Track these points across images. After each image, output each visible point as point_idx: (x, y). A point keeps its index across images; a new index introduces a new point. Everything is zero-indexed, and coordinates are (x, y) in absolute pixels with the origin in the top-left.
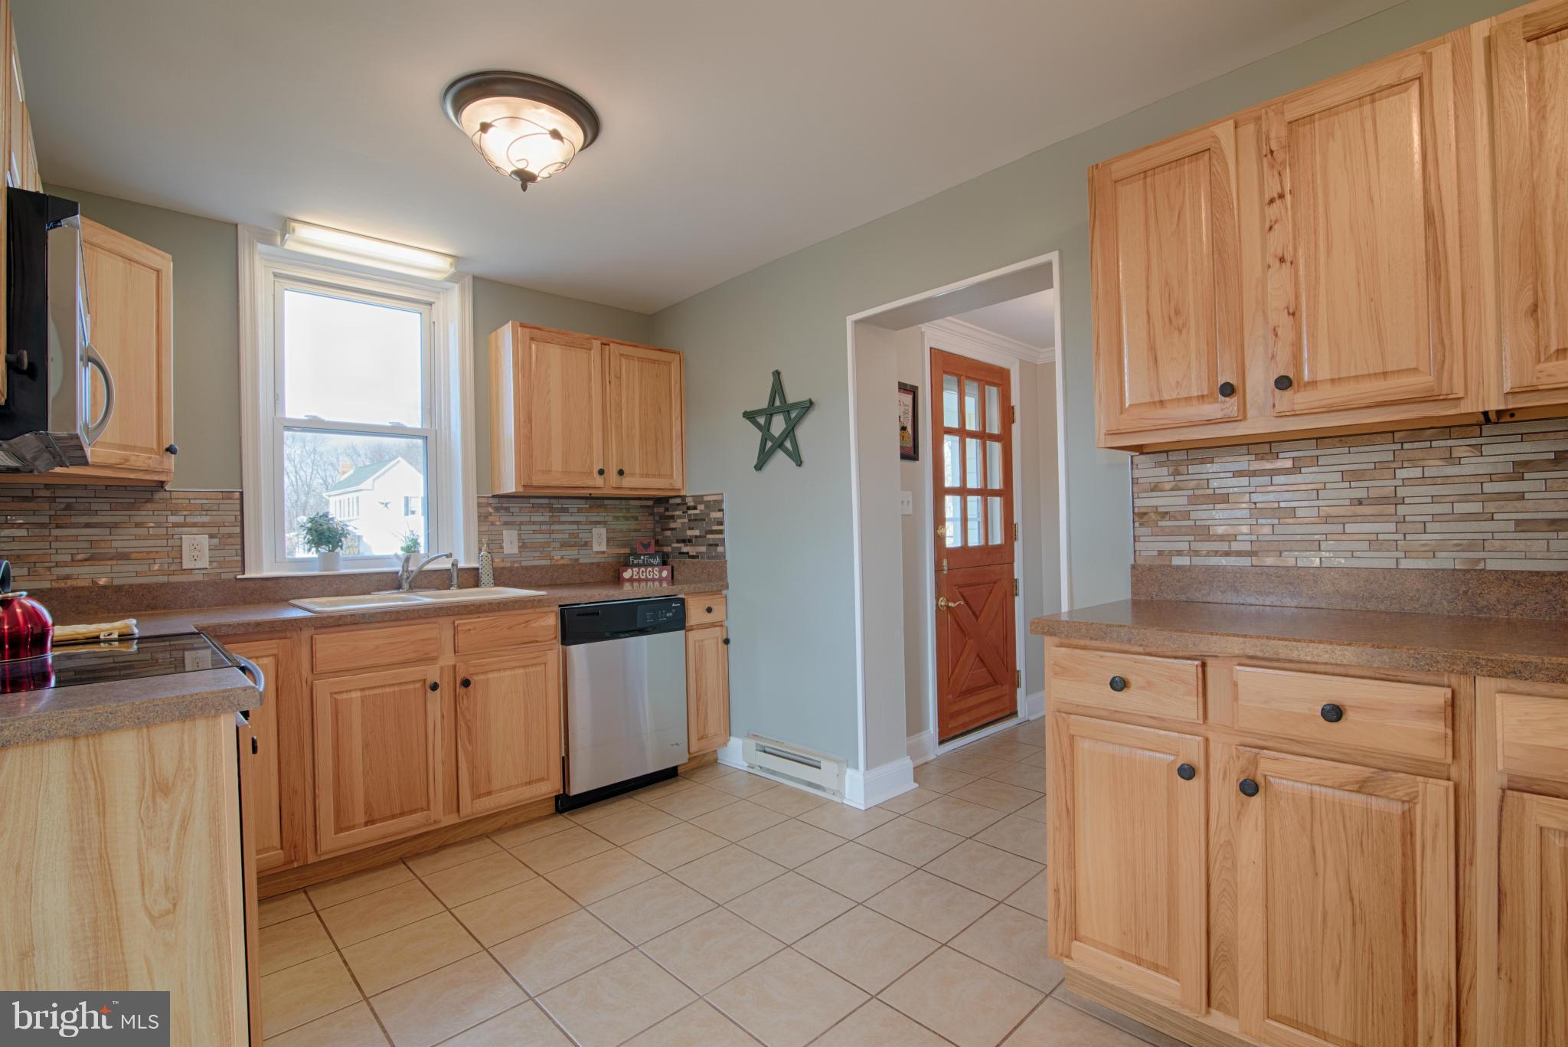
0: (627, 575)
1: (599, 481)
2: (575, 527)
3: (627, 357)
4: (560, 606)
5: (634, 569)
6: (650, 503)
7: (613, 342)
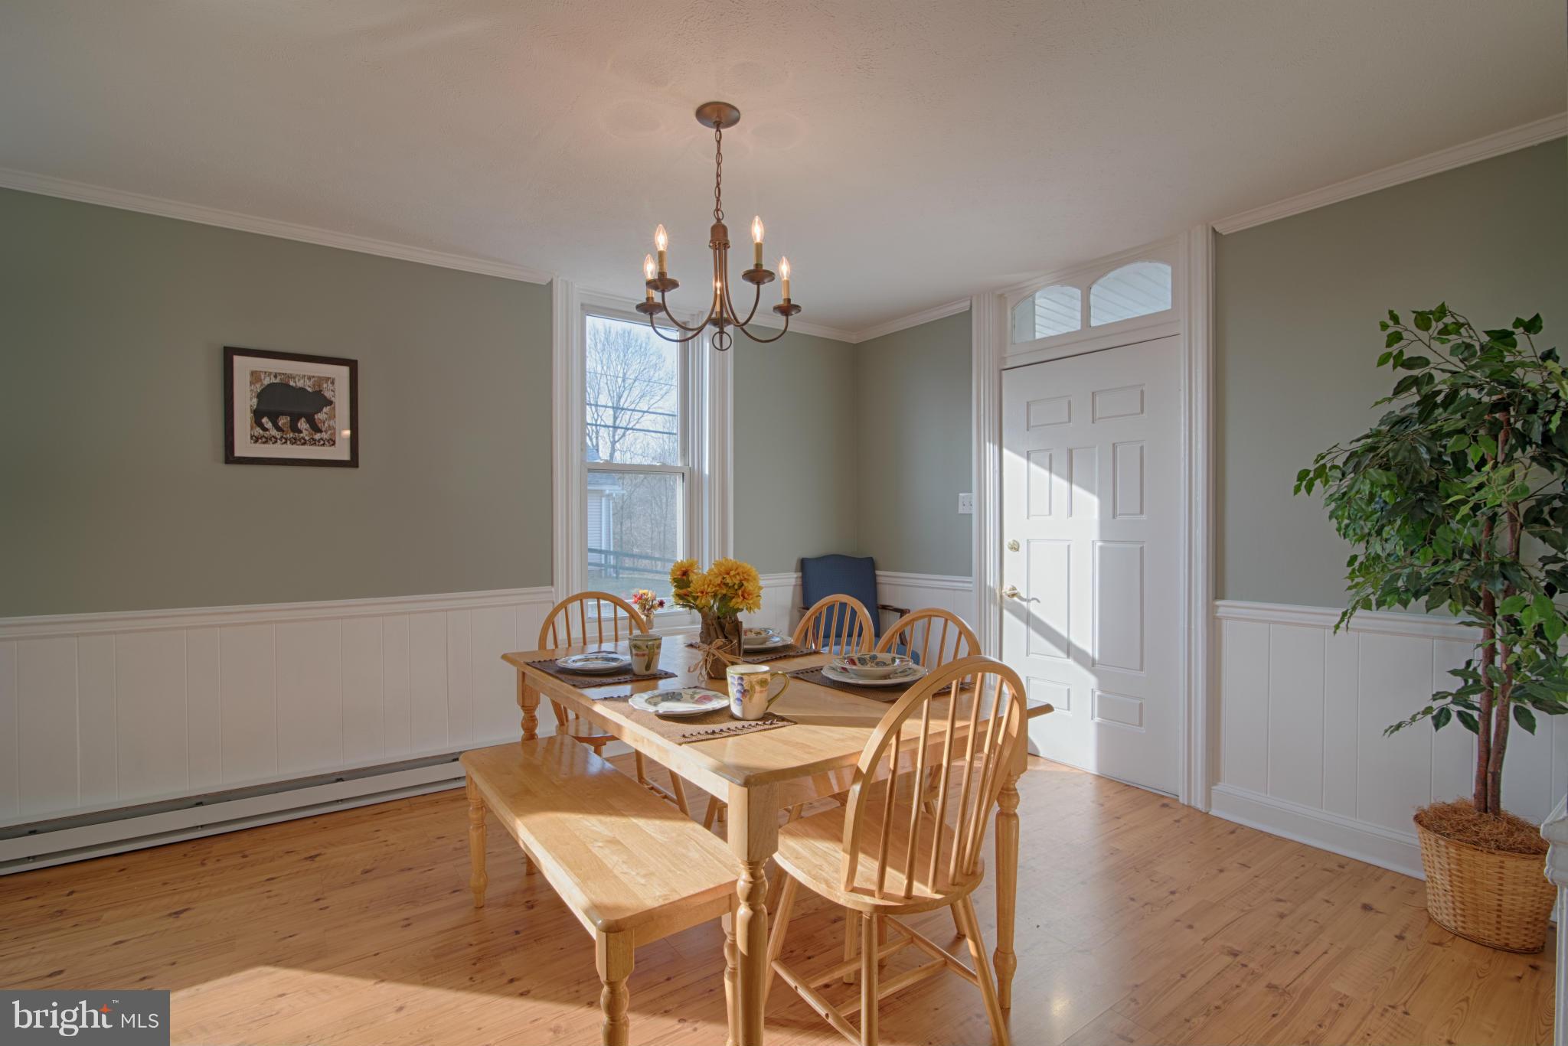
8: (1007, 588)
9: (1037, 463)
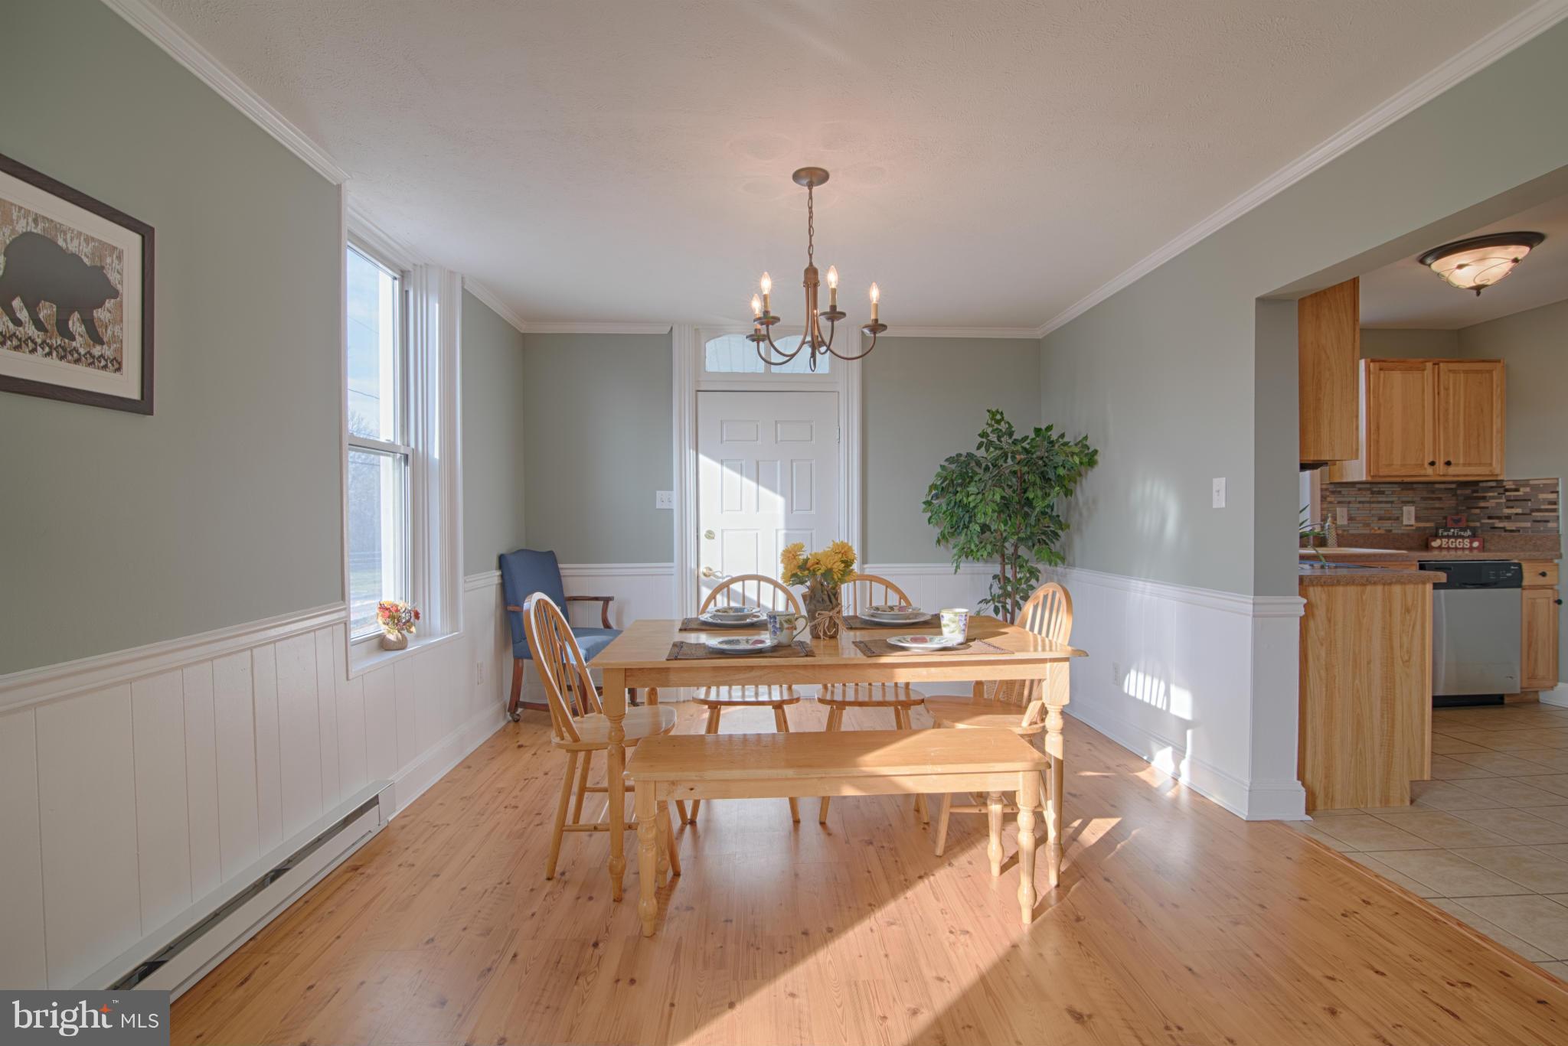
0: (1436, 544)
1: (1430, 471)
2: (1389, 505)
3: (1454, 372)
4: (1419, 561)
5: (1443, 540)
6: (1453, 486)
7: (1443, 362)
8: (702, 569)
9: (729, 467)
